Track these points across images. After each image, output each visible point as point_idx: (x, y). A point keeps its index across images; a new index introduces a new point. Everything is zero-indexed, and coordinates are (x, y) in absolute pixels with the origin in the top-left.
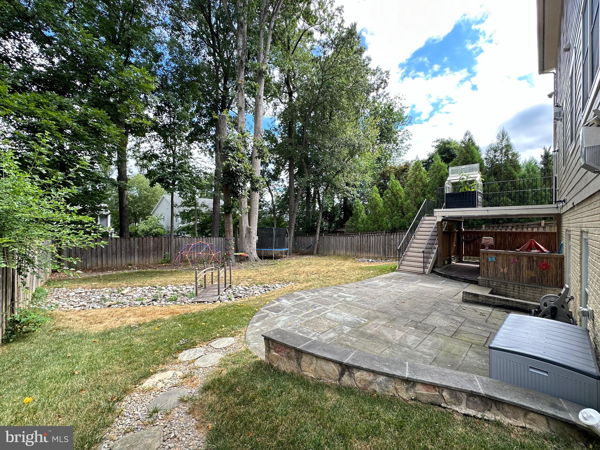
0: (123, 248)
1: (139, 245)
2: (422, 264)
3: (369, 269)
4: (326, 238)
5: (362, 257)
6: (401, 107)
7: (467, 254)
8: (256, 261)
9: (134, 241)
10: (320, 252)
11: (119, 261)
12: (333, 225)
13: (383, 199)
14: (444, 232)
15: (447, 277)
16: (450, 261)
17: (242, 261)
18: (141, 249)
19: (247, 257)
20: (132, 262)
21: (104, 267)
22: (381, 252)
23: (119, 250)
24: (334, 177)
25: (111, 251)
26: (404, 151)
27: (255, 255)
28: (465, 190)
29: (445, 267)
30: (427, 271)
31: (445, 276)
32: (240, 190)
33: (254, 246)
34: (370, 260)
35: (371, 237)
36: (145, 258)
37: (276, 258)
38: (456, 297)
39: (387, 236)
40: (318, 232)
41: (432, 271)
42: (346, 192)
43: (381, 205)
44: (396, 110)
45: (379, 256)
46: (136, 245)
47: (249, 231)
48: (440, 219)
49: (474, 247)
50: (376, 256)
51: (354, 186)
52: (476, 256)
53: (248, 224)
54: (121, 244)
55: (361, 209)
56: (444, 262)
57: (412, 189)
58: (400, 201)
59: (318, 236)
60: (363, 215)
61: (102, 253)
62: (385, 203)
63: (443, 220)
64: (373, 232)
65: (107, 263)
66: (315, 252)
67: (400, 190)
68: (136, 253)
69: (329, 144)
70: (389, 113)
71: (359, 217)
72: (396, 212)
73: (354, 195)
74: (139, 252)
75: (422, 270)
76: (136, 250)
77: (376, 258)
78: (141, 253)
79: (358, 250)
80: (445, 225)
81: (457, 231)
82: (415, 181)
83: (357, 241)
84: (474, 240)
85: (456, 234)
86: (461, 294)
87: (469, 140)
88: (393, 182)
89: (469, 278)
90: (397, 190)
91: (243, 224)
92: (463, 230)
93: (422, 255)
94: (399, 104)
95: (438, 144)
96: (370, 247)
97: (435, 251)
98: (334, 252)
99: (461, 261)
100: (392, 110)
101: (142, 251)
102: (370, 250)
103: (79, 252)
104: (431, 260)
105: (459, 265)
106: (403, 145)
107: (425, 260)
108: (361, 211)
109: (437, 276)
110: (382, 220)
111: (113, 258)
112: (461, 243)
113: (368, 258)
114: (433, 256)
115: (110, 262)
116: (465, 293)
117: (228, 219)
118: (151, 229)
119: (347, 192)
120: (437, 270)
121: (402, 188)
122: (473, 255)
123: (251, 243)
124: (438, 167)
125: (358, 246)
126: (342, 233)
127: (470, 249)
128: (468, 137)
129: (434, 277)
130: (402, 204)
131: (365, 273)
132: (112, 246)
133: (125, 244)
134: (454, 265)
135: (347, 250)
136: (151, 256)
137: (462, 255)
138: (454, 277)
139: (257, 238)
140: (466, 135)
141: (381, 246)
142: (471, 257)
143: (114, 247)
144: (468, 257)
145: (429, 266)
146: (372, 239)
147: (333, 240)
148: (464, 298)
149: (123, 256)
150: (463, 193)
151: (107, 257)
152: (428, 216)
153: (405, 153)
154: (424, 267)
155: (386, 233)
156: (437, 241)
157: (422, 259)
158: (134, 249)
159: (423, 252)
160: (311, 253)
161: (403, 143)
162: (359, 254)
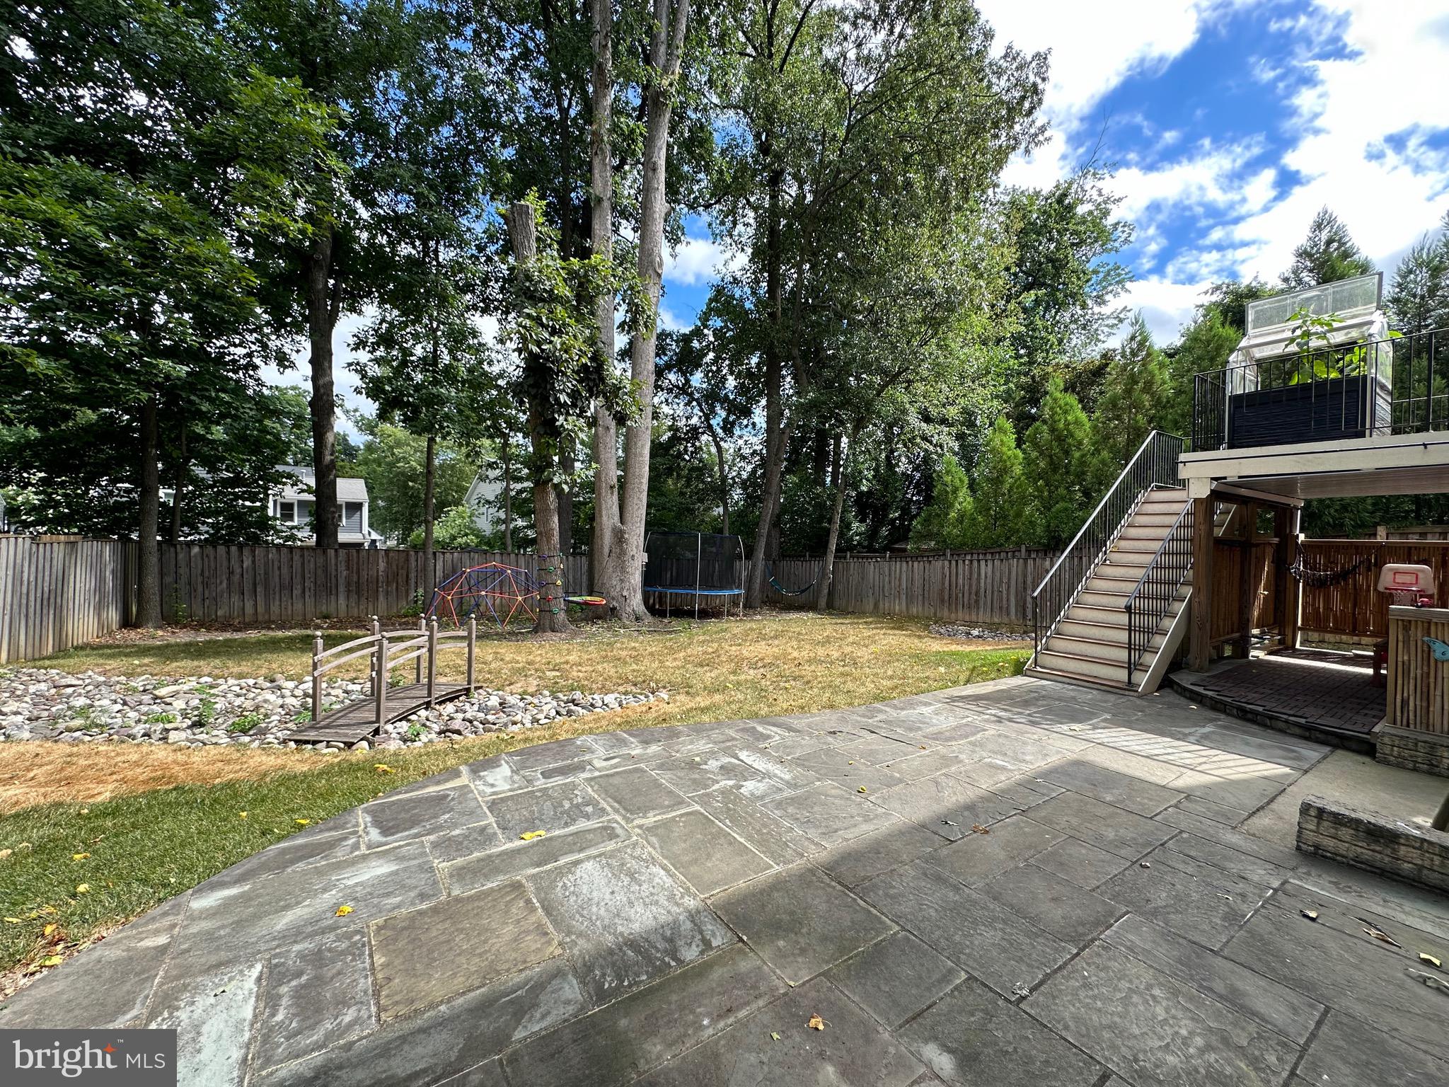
0: (307, 575)
1: (348, 569)
2: (1123, 655)
3: (941, 659)
4: (853, 565)
5: (954, 623)
6: (1100, 200)
7: (1316, 622)
8: (637, 619)
9: (337, 556)
10: (837, 603)
11: (299, 606)
12: (884, 531)
13: (1024, 452)
14: (1218, 541)
15: (1224, 712)
16: (1242, 647)
17: (599, 618)
18: (355, 579)
19: (613, 609)
20: (332, 609)
21: (260, 618)
22: (1013, 610)
23: (297, 580)
24: (878, 395)
25: (277, 579)
26: (1106, 329)
27: (637, 602)
28: (1313, 376)
29: (1222, 668)
30: (1142, 679)
31: (1217, 706)
32: (560, 413)
33: (636, 578)
34: (975, 632)
35: (983, 563)
36: (363, 600)
37: (705, 614)
38: (1263, 821)
39: (1030, 562)
40: (833, 547)
41: (1165, 683)
42: (918, 440)
43: (1018, 470)
44: (1081, 210)
45: (1006, 620)
46: (342, 567)
47: (620, 537)
48: (1201, 490)
49: (1343, 600)
50: (996, 620)
51: (943, 421)
52: (1353, 632)
53: (617, 518)
54: (303, 564)
55: (958, 483)
56: (1219, 650)
57: (1118, 418)
58: (1077, 455)
59: (831, 558)
60: (964, 501)
61: (255, 585)
62: (1028, 461)
63: (1216, 495)
64: (992, 548)
65: (268, 610)
66: (823, 602)
67: (1077, 422)
68: (342, 589)
69: (863, 300)
70: (1062, 218)
71: (951, 506)
72: (1062, 491)
73: (941, 447)
74: (348, 584)
75: (1122, 675)
76: (342, 581)
77: (993, 628)
78: (353, 588)
79: (942, 601)
80: (1224, 514)
81: (1276, 540)
82: (1128, 392)
83: (939, 576)
84: (1345, 575)
85: (1269, 552)
86: (1289, 809)
87: (1329, 243)
88: (1055, 400)
89: (1329, 723)
90: (1067, 424)
91: (605, 518)
92: (1302, 537)
93: (1124, 619)
94: (1094, 193)
95: (1217, 297)
96: (977, 593)
97: (1180, 608)
98: (876, 606)
99: (1286, 648)
100: (1070, 208)
101: (358, 583)
102: (977, 601)
103: (200, 579)
104: (1162, 642)
105: (1282, 665)
106: (1106, 310)
107: (1138, 638)
108: (955, 490)
109: (1183, 701)
110: (1019, 514)
111: (284, 599)
112: (1290, 585)
113: (973, 625)
114: (1171, 625)
115: (275, 609)
116: (1314, 813)
117: (545, 499)
118: (453, 538)
119: (925, 438)
120: (1185, 679)
121: (1083, 416)
122: (1337, 630)
123: (623, 570)
124: (1209, 342)
125: (942, 590)
126: (900, 554)
127: (1328, 608)
128: (1324, 235)
129: (1170, 706)
130: (1082, 463)
131: (919, 672)
132: (279, 568)
133: (312, 566)
134: (1259, 663)
135: (910, 599)
136: (381, 598)
137: (1295, 629)
138: (1256, 713)
139: (644, 557)
140: (1319, 226)
141: (1013, 590)
142: (1329, 637)
143: (285, 570)
144: (1315, 636)
145: (1153, 660)
146: (986, 569)
147: (877, 571)
148: (1310, 837)
149: (307, 594)
150: (1304, 388)
151: (267, 596)
152: (1159, 488)
153: (1110, 334)
154: (1132, 667)
155: (1029, 551)
156: (1189, 574)
157: (1123, 636)
158: (336, 576)
159: (1128, 609)
160: (809, 606)
161: (1104, 302)
162: (946, 613)
